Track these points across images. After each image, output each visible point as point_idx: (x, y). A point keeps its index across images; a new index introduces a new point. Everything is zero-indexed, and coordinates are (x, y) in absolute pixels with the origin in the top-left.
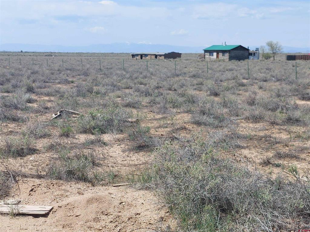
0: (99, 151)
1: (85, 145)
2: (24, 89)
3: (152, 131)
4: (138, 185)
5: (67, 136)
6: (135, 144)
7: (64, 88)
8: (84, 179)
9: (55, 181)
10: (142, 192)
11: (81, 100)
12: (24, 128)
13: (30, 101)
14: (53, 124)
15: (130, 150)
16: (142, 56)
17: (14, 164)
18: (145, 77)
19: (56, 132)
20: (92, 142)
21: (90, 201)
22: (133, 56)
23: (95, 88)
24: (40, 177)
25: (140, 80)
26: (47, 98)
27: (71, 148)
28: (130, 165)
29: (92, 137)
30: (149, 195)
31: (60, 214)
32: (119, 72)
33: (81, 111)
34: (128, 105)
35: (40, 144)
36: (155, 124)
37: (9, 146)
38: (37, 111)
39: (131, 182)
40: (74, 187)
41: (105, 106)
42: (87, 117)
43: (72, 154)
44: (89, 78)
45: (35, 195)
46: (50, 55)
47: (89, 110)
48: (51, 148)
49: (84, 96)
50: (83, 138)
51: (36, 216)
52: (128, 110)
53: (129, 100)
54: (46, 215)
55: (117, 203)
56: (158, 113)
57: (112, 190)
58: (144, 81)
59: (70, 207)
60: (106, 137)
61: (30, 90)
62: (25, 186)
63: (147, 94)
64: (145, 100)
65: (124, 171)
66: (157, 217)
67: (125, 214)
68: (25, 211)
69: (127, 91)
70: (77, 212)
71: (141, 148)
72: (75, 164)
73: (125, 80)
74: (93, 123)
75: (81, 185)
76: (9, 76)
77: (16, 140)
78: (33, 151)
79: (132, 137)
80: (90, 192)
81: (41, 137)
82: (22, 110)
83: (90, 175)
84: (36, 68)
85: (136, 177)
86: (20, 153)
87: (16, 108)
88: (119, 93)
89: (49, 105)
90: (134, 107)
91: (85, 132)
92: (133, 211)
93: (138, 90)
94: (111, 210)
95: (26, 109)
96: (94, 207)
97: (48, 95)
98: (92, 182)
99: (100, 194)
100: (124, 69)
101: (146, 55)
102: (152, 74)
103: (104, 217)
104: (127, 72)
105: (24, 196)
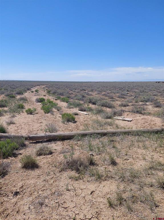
0: (145, 107)
1: (141, 105)
2: (126, 91)
3: (161, 102)
4: (156, 116)
5: (137, 102)
6: (156, 106)
7: (136, 90)
8: (141, 113)
9: (133, 113)
10: (157, 118)
11: (141, 94)
12: (126, 100)
13: (127, 94)
14: (133, 99)
15: (154, 107)
16: (159, 82)
17: (123, 108)
18: (159, 88)
19: (134, 101)
20: (143, 104)
21: (142, 119)
22: (156, 82)
23: (145, 91)
24: (130, 112)
25: (158, 89)
26: (132, 93)
27: (138, 105)
28: (154, 111)
29: (144, 103)
30: (159, 119)
31: (134, 121)
32: (152, 86)
33: (140, 96)
34: (154, 95)
35: (130, 104)
36: (162, 100)
37: (122, 104)
38: (129, 96)
39: (154, 115)
40: (138, 115)
41: (147, 95)
42: (143, 98)
43: (138, 107)
44: (143, 88)
45: (128, 116)
46: (133, 82)
47: (143, 96)
48: (133, 105)
49: (142, 93)
50: (141, 103)
51: (128, 121)
52: (154, 96)
53: (154, 94)
54: (131, 121)
55: (150, 120)
56: (163, 98)
57: (149, 117)
58: (159, 89)
59: (137, 120)
60: (147, 103)
61: (128, 91)
62: (126, 114)
63: (160, 92)
64: (159, 94)
65: (152, 112)
66: (161, 125)
67: (152, 123)
68: (126, 120)
69: (154, 91)
70: (139, 121)
71: (157, 107)
72: (139, 110)
73: (153, 89)
74: (144, 100)
75: (140, 115)
76: (123, 88)
77: (124, 103)
78: (128, 106)
79: (155, 104)
80: (142, 117)
81: (130, 102)
82: (126, 96)
83: (143, 112)
84: (129, 86)
85: (156, 114)
86: (125, 106)
87: (124, 95)
88: (151, 92)
89: (132, 95)
90: (156, 96)
91: (142, 102)
92: (154, 123)
93: (157, 91)
94: (148, 122)
95: (127, 95)
96: (143, 120)
97: (132, 92)
98: (143, 114)
99: (145, 117)
100: (153, 86)
101: (160, 82)
102: (162, 87)
103: (146, 123)
104: (154, 87)
105: (125, 116)
